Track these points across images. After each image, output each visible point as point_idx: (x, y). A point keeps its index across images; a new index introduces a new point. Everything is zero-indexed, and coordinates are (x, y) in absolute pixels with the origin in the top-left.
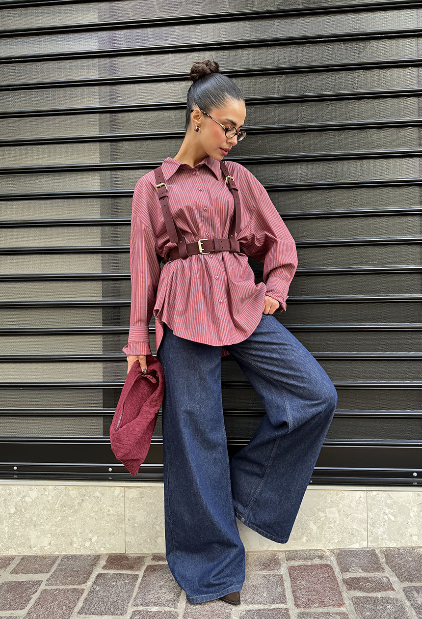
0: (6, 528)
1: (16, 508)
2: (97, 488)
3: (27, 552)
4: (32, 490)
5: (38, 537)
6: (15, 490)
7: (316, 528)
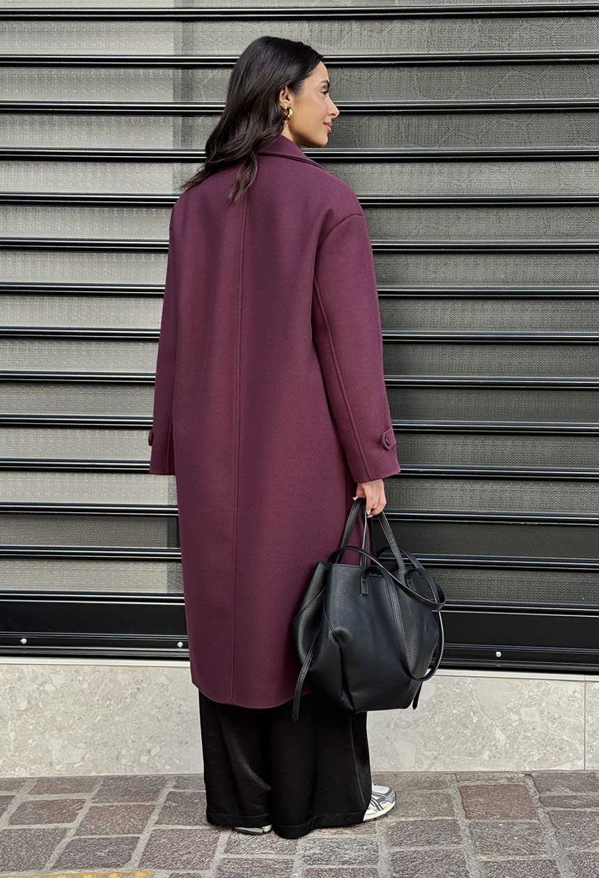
0: (12, 735)
1: (29, 702)
2: (161, 669)
3: (45, 773)
4: (56, 673)
5: (64, 747)
6: (29, 672)
7: (504, 737)
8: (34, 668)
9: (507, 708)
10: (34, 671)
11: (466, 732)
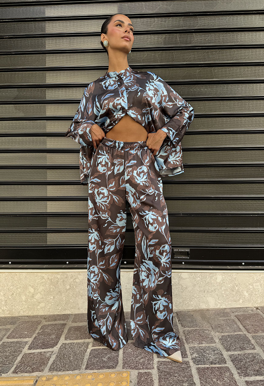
1: (70, 286)
3: (77, 312)
4: (80, 275)
6: (70, 275)
7: (248, 294)
8: (72, 273)
9: (248, 284)
10: (71, 274)
11: (233, 293)
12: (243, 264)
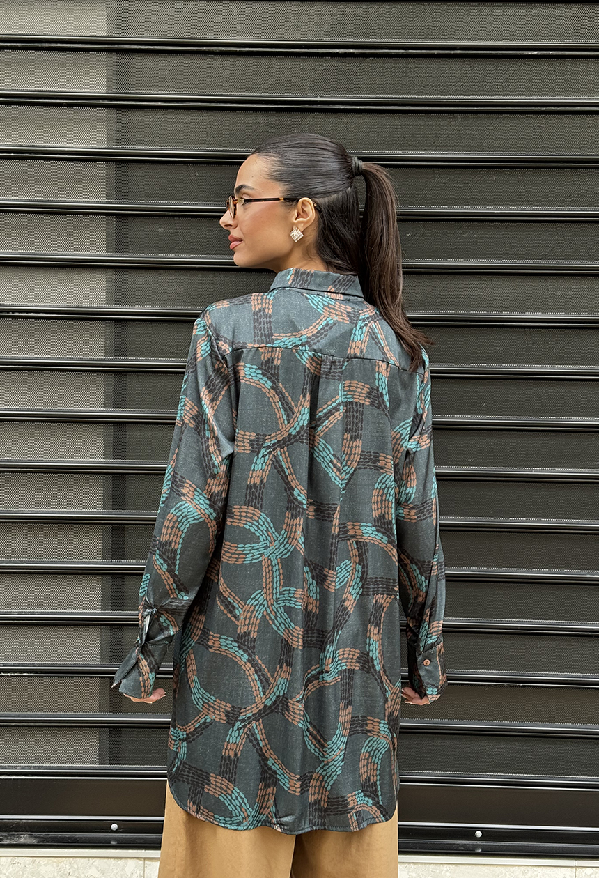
2: (91, 860)
12: (479, 834)
